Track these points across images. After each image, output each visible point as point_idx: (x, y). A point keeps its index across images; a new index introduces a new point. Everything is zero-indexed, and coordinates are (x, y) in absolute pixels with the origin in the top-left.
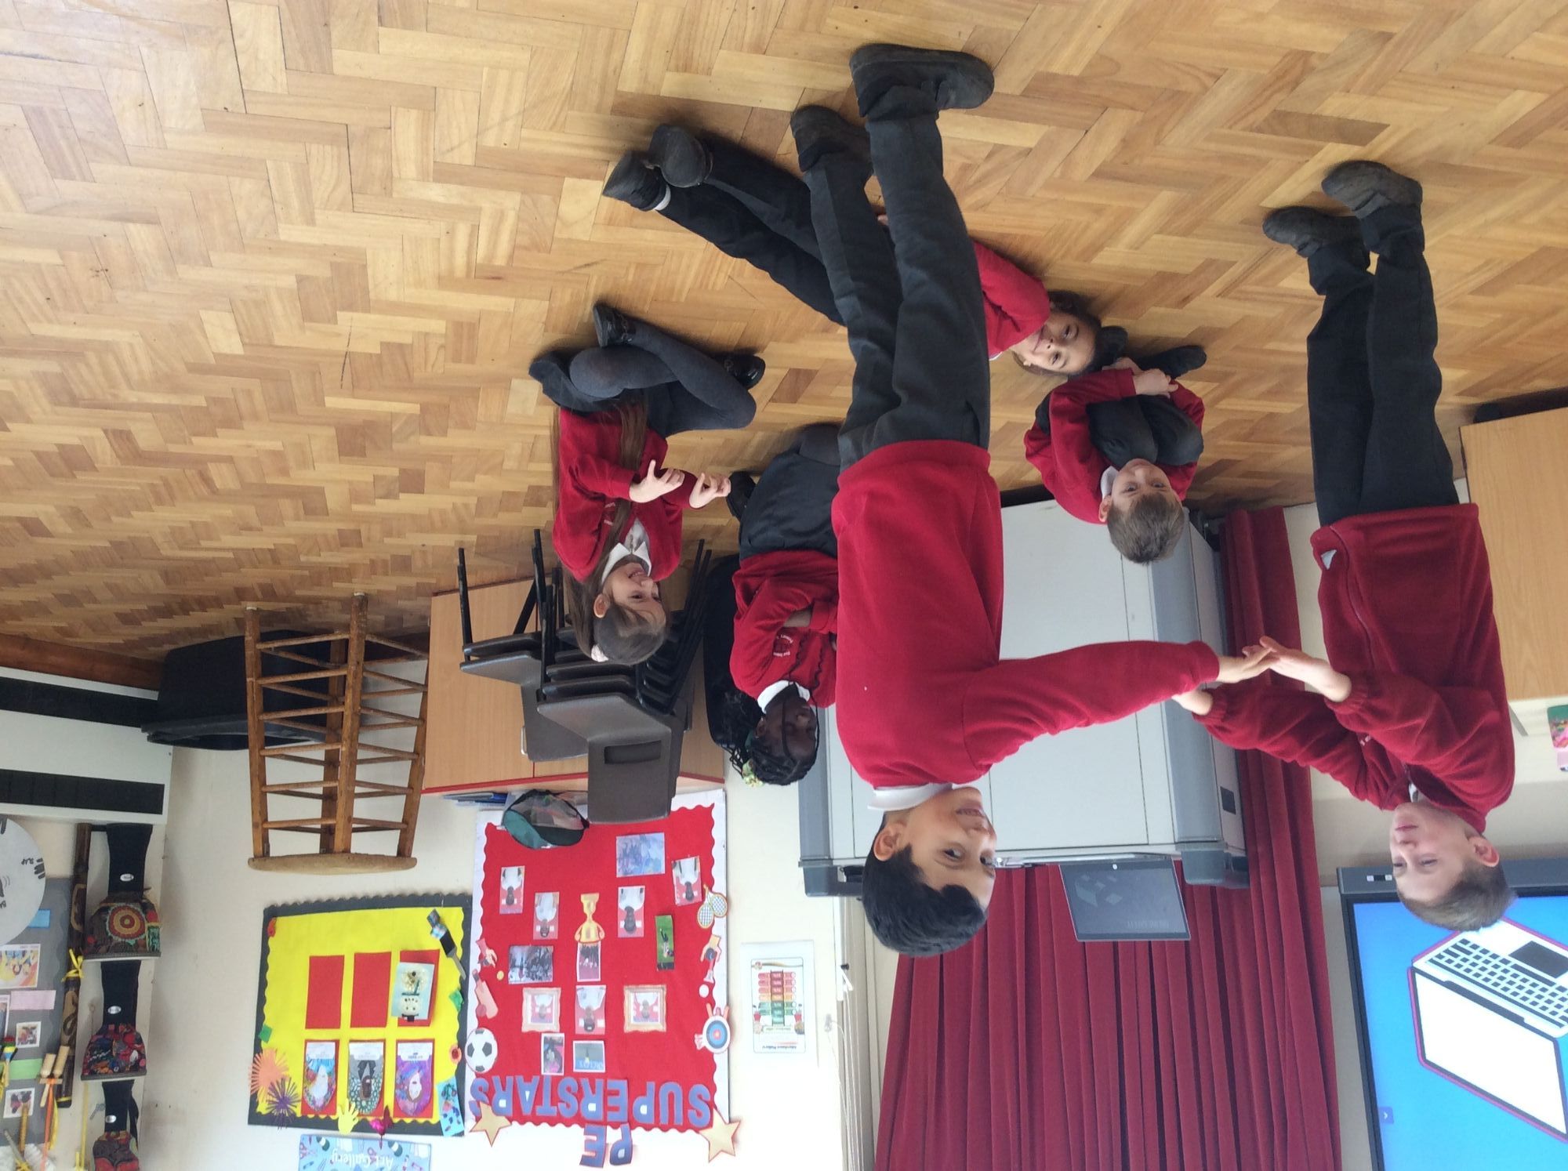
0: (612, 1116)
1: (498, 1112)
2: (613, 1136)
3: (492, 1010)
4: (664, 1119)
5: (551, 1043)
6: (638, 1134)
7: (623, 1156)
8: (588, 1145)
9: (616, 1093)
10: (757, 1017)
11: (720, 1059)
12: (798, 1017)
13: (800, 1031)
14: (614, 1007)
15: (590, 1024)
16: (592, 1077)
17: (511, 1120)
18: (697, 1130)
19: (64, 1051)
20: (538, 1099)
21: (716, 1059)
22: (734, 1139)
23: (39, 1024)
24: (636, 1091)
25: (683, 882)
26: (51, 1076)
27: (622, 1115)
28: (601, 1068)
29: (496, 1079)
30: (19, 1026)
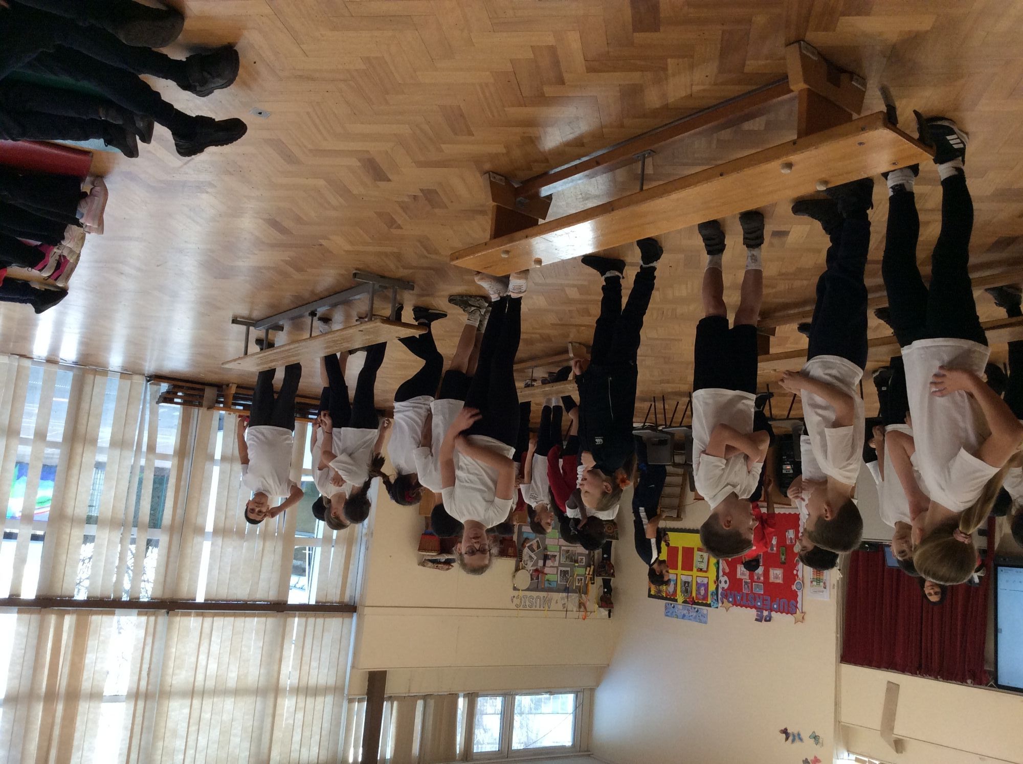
0: (765, 607)
1: (729, 602)
2: (765, 613)
3: (727, 570)
4: (781, 610)
5: (746, 583)
6: (773, 614)
7: (768, 619)
8: (757, 615)
9: (767, 600)
10: (812, 582)
11: (799, 594)
12: (825, 583)
13: (825, 588)
14: (766, 574)
15: (758, 578)
16: (759, 595)
17: (733, 605)
18: (792, 614)
19: (592, 567)
20: (742, 599)
21: (798, 593)
22: (803, 618)
23: (584, 558)
24: (772, 601)
25: (789, 537)
26: (589, 574)
27: (768, 607)
28: (762, 592)
29: (729, 592)
30: (579, 557)
